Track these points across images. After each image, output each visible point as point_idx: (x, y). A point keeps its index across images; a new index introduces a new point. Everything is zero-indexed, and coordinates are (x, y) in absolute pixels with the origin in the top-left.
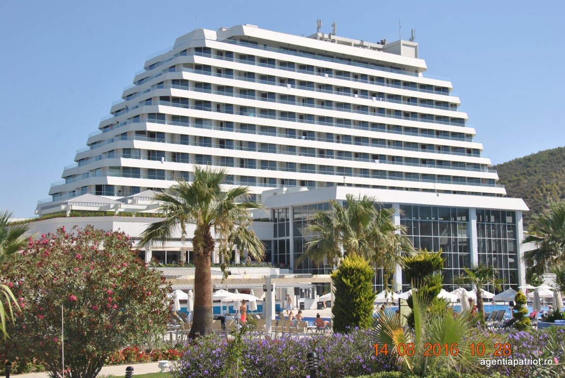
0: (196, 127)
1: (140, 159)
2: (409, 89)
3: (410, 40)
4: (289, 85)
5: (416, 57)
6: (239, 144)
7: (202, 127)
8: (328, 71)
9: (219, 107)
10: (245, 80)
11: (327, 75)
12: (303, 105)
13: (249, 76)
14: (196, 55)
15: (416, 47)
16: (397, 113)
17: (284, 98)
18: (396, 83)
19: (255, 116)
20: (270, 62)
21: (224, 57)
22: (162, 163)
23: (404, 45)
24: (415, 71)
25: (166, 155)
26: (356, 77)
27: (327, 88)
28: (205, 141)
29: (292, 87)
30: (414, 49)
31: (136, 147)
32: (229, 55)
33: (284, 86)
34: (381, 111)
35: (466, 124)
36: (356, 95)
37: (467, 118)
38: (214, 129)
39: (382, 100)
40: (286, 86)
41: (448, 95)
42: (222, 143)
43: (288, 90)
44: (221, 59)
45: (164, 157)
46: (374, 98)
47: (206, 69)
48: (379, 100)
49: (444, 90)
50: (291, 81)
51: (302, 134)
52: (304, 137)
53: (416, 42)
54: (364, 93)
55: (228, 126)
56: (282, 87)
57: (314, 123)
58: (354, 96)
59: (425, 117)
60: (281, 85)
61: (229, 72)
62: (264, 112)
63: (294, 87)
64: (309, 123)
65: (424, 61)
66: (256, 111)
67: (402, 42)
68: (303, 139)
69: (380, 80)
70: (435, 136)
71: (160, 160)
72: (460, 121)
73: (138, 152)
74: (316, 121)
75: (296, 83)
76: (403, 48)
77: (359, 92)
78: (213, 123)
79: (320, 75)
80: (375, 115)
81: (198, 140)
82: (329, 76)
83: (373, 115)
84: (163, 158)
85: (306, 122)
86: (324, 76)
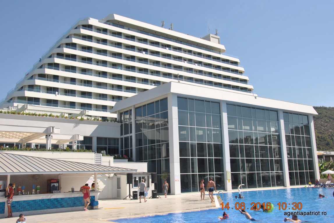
0: (82, 74)
1: (40, 92)
2: (216, 61)
3: (215, 35)
4: (144, 52)
5: (219, 43)
6: (111, 86)
7: (85, 74)
8: (169, 46)
9: (98, 62)
10: (116, 47)
11: (167, 48)
12: (153, 65)
13: (119, 45)
14: (83, 28)
15: (218, 39)
16: (210, 74)
17: (141, 60)
18: (209, 57)
19: (122, 69)
20: (132, 38)
21: (102, 32)
22: (56, 95)
23: (212, 37)
24: (219, 51)
25: (59, 90)
26: (185, 51)
27: (168, 56)
28: (88, 83)
29: (146, 54)
30: (217, 40)
31: (36, 84)
32: (105, 31)
33: (141, 52)
34: (200, 72)
35: (248, 83)
36: (185, 62)
37: (249, 80)
38: (94, 76)
39: (201, 66)
40: (142, 53)
41: (238, 66)
42: (99, 85)
43: (143, 55)
44: (100, 33)
45: (58, 91)
46: (196, 64)
47: (89, 38)
48: (199, 65)
49: (235, 63)
50: (146, 50)
51: (153, 82)
52: (154, 84)
53: (219, 36)
54: (190, 61)
55: (104, 74)
56: (139, 53)
57: (160, 76)
58: (184, 62)
59: (226, 77)
60: (139, 52)
61: (104, 41)
62: (128, 68)
63: (147, 54)
64: (157, 76)
65: (224, 46)
66: (123, 66)
67: (211, 35)
68: (153, 85)
69: (200, 54)
70: (232, 88)
71: (55, 94)
72: (245, 81)
73: (39, 87)
74: (161, 75)
75: (148, 51)
76: (211, 38)
77: (187, 60)
78: (93, 72)
79: (163, 48)
80: (197, 74)
81: (83, 82)
82: (169, 49)
83: (195, 74)
84: (57, 93)
85: (155, 75)
86: (166, 49)
